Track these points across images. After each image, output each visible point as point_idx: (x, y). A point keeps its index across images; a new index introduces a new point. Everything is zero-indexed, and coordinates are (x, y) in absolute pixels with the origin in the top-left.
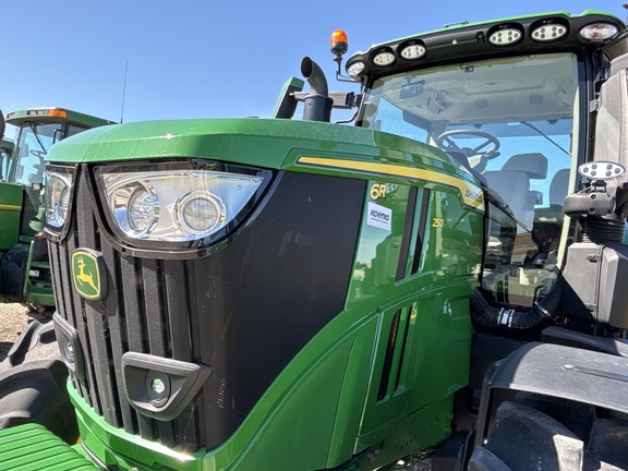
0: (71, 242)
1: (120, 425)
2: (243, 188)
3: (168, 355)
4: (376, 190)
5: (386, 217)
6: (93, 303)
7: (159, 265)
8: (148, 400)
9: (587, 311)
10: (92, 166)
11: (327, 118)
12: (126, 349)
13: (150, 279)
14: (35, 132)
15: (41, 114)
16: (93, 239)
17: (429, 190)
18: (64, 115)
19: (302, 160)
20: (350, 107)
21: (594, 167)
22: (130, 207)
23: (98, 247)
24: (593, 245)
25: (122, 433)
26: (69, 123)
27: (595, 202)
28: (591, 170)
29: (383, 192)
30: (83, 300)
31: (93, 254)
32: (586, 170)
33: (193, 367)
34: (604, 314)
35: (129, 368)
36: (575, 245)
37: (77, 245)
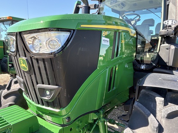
0: (18, 55)
1: (39, 104)
2: (65, 36)
3: (49, 84)
4: (104, 33)
5: (107, 41)
6: (27, 72)
7: (43, 60)
8: (45, 96)
9: (165, 63)
10: (20, 33)
11: (89, 13)
12: (37, 84)
13: (41, 64)
14: (4, 24)
15: (4, 19)
16: (24, 54)
17: (120, 32)
18: (11, 18)
19: (82, 26)
20: (95, 9)
21: (168, 22)
22: (33, 44)
23: (26, 56)
24: (167, 45)
25: (40, 106)
26: (13, 20)
27: (168, 32)
28: (167, 22)
29: (106, 34)
30: (24, 71)
31: (24, 58)
32: (166, 23)
33: (57, 87)
34: (170, 64)
35: (39, 89)
36: (162, 45)
37: (20, 56)
